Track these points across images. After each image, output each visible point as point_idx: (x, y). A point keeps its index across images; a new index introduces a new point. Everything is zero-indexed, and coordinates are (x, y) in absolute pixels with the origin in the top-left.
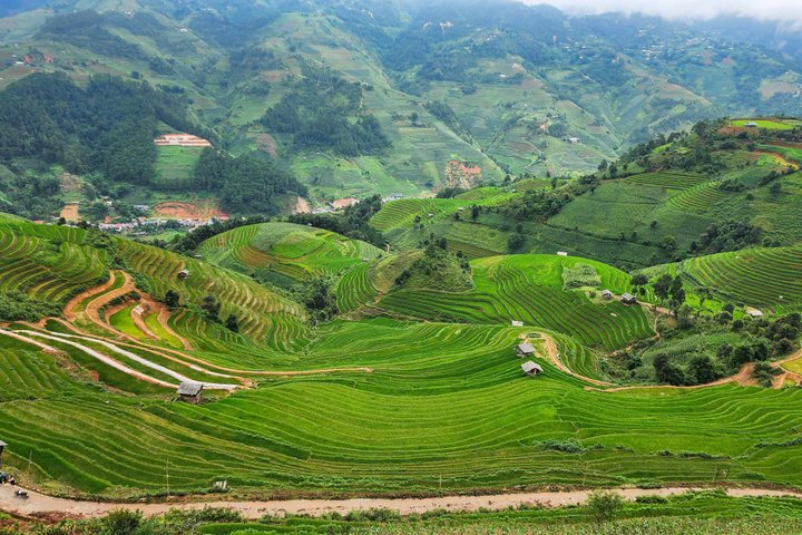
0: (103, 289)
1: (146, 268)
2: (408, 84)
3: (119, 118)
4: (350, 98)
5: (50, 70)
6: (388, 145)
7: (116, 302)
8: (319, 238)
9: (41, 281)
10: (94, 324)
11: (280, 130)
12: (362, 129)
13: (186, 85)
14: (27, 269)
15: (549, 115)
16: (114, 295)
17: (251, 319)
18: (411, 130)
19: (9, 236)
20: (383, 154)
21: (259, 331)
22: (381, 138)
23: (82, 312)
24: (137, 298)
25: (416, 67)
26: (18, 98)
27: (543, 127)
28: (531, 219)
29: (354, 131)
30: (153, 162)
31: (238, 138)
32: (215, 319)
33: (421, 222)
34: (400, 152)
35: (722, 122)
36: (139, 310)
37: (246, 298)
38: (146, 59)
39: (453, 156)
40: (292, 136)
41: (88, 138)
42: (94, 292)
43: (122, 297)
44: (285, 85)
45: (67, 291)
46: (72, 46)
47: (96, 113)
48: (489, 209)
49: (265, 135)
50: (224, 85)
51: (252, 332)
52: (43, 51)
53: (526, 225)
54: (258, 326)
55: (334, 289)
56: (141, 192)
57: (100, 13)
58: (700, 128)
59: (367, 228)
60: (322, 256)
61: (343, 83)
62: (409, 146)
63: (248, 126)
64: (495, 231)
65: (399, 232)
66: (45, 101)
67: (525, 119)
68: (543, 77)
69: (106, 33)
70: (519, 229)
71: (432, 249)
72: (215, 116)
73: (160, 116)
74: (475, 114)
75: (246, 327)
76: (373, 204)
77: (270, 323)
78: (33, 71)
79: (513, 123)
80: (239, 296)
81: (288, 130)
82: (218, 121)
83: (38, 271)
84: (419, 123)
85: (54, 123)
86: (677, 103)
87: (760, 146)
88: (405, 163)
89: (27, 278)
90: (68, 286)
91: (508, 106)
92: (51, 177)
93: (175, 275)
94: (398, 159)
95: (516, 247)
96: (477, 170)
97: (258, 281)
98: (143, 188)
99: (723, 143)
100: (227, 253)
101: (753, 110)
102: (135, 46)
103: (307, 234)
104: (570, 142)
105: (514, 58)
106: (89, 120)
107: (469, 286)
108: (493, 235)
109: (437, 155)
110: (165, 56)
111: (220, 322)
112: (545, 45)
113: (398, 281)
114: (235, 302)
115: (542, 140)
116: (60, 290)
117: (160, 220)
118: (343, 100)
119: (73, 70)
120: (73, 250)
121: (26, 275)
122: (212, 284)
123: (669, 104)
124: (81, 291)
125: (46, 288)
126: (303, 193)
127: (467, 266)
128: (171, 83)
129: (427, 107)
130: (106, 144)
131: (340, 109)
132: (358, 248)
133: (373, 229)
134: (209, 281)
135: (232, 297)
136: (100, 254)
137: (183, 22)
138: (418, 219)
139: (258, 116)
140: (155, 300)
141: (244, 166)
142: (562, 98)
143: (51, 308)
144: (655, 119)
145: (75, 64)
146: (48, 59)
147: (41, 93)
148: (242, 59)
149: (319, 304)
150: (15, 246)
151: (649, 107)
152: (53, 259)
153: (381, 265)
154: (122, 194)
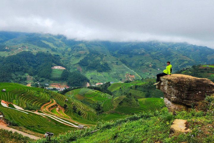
0: (49, 103)
1: (58, 98)
2: (115, 55)
3: (43, 62)
4: (101, 58)
5: (27, 50)
6: (110, 69)
7: (52, 107)
8: (96, 92)
9: (35, 101)
10: (48, 112)
11: (83, 65)
12: (104, 65)
13: (60, 54)
14: (32, 98)
15: (152, 63)
16: (52, 105)
17: (83, 112)
18: (116, 66)
19: (27, 90)
20: (109, 72)
21: (85, 116)
22: (109, 68)
23: (45, 109)
24: (57, 106)
25: (117, 51)
26: (19, 57)
27: (150, 66)
28: (151, 89)
29: (102, 66)
30: (51, 73)
31: (72, 67)
32: (75, 112)
33: (121, 89)
34: (113, 71)
35: (200, 66)
36: (57, 109)
37: (81, 107)
38: (50, 48)
39: (127, 72)
40: (86, 67)
41: (35, 67)
42: (47, 104)
43: (54, 106)
44: (85, 54)
45: (41, 103)
46: (33, 45)
47: (37, 61)
48: (140, 86)
49: (79, 67)
50: (69, 54)
51: (84, 116)
52: (26, 46)
53: (150, 90)
54: (85, 115)
55: (102, 106)
56: (47, 81)
57: (40, 37)
58: (194, 67)
59: (107, 90)
60: (97, 97)
61: (99, 54)
62: (115, 70)
63: (75, 64)
64: (142, 92)
65: (115, 91)
66: (25, 58)
67: (146, 64)
68: (150, 53)
69: (41, 42)
70: (148, 91)
71: (128, 95)
72: (67, 62)
73: (53, 61)
74: (132, 62)
75: (82, 115)
76: (108, 84)
77: (88, 114)
78: (23, 51)
79: (142, 65)
80: (80, 107)
81: (85, 66)
82: (67, 63)
83: (34, 98)
84: (118, 64)
85: (27, 63)
86: (185, 61)
87: (210, 72)
88: (115, 74)
89: (32, 100)
90: (41, 102)
91: (141, 60)
92: (25, 76)
93: (65, 101)
94: (113, 73)
95: (147, 96)
96: (133, 76)
97: (83, 103)
98: (47, 79)
99: (201, 71)
100: (72, 96)
101: (206, 63)
102: (48, 45)
103: (93, 91)
104: (158, 70)
105: (142, 49)
106: (35, 62)
107: (138, 106)
108: (141, 93)
109: (123, 72)
110: (55, 47)
111: (76, 113)
112: (150, 46)
113: (120, 104)
114: (79, 108)
115: (150, 69)
116: (39, 103)
117: (51, 88)
118: (99, 58)
119: (33, 50)
120: (42, 94)
121: (32, 99)
122: (73, 103)
123: (183, 61)
124: (44, 104)
125: (36, 103)
126: (88, 81)
127: (137, 100)
128: (56, 54)
129: (120, 60)
130: (39, 69)
131: (98, 60)
132: (106, 95)
133: (109, 91)
134: (72, 102)
135: (78, 107)
136: (47, 95)
137: (60, 39)
138: (120, 88)
139: (77, 62)
140: (61, 107)
141: (74, 74)
142: (155, 59)
143: (38, 107)
144: (180, 64)
145: (33, 49)
146: (27, 48)
147: (25, 56)
148: (74, 48)
149: (99, 109)
150: (29, 92)
151: (178, 61)
152: (37, 95)
153: (114, 99)
154: (42, 81)
